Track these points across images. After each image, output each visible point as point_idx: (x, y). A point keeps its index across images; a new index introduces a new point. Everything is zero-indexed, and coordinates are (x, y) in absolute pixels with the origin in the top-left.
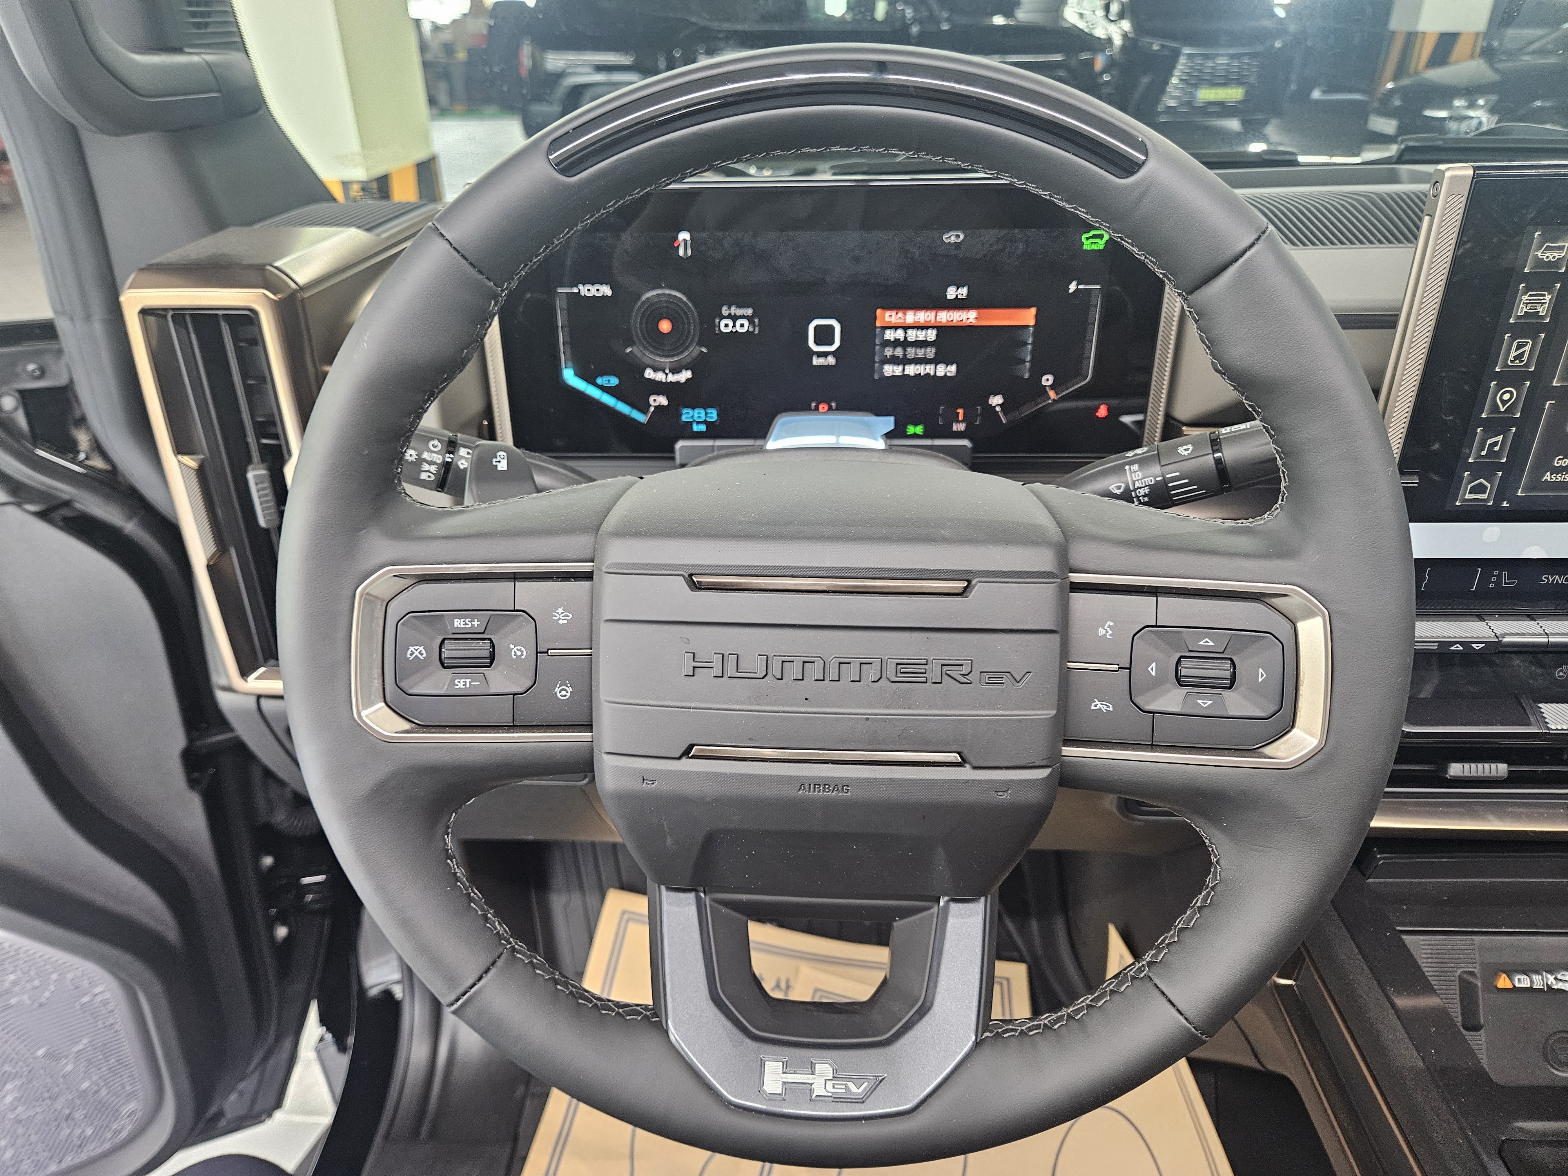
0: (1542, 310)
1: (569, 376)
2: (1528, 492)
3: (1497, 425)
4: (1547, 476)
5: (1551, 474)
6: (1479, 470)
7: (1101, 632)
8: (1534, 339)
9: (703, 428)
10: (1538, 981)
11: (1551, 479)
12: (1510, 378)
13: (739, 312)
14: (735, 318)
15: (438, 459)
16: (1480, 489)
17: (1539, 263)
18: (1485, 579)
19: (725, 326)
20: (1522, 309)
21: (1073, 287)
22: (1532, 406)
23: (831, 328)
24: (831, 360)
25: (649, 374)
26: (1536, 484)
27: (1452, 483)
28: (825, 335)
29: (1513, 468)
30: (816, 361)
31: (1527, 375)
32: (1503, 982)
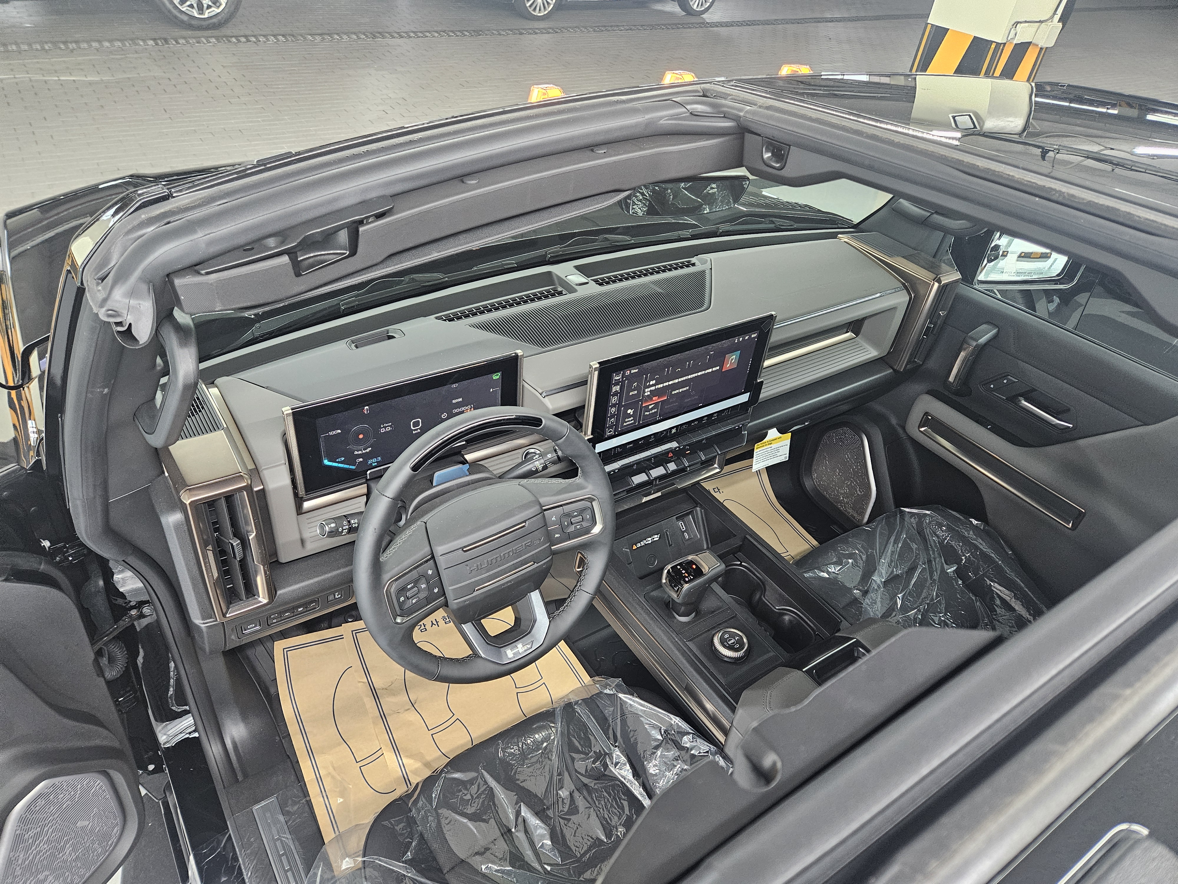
0: (618, 390)
1: (326, 462)
2: (621, 429)
3: (612, 416)
4: (625, 424)
6: (609, 427)
7: (553, 519)
8: (617, 396)
9: (376, 464)
10: (642, 544)
12: (614, 405)
13: (387, 425)
14: (385, 427)
15: (347, 527)
16: (611, 431)
17: (616, 380)
18: (615, 451)
19: (383, 430)
20: (614, 390)
21: (491, 390)
22: (619, 410)
23: (419, 421)
24: (419, 430)
25: (356, 453)
26: (622, 426)
27: (604, 432)
28: (416, 424)
29: (617, 425)
30: (414, 432)
31: (617, 404)
32: (635, 547)
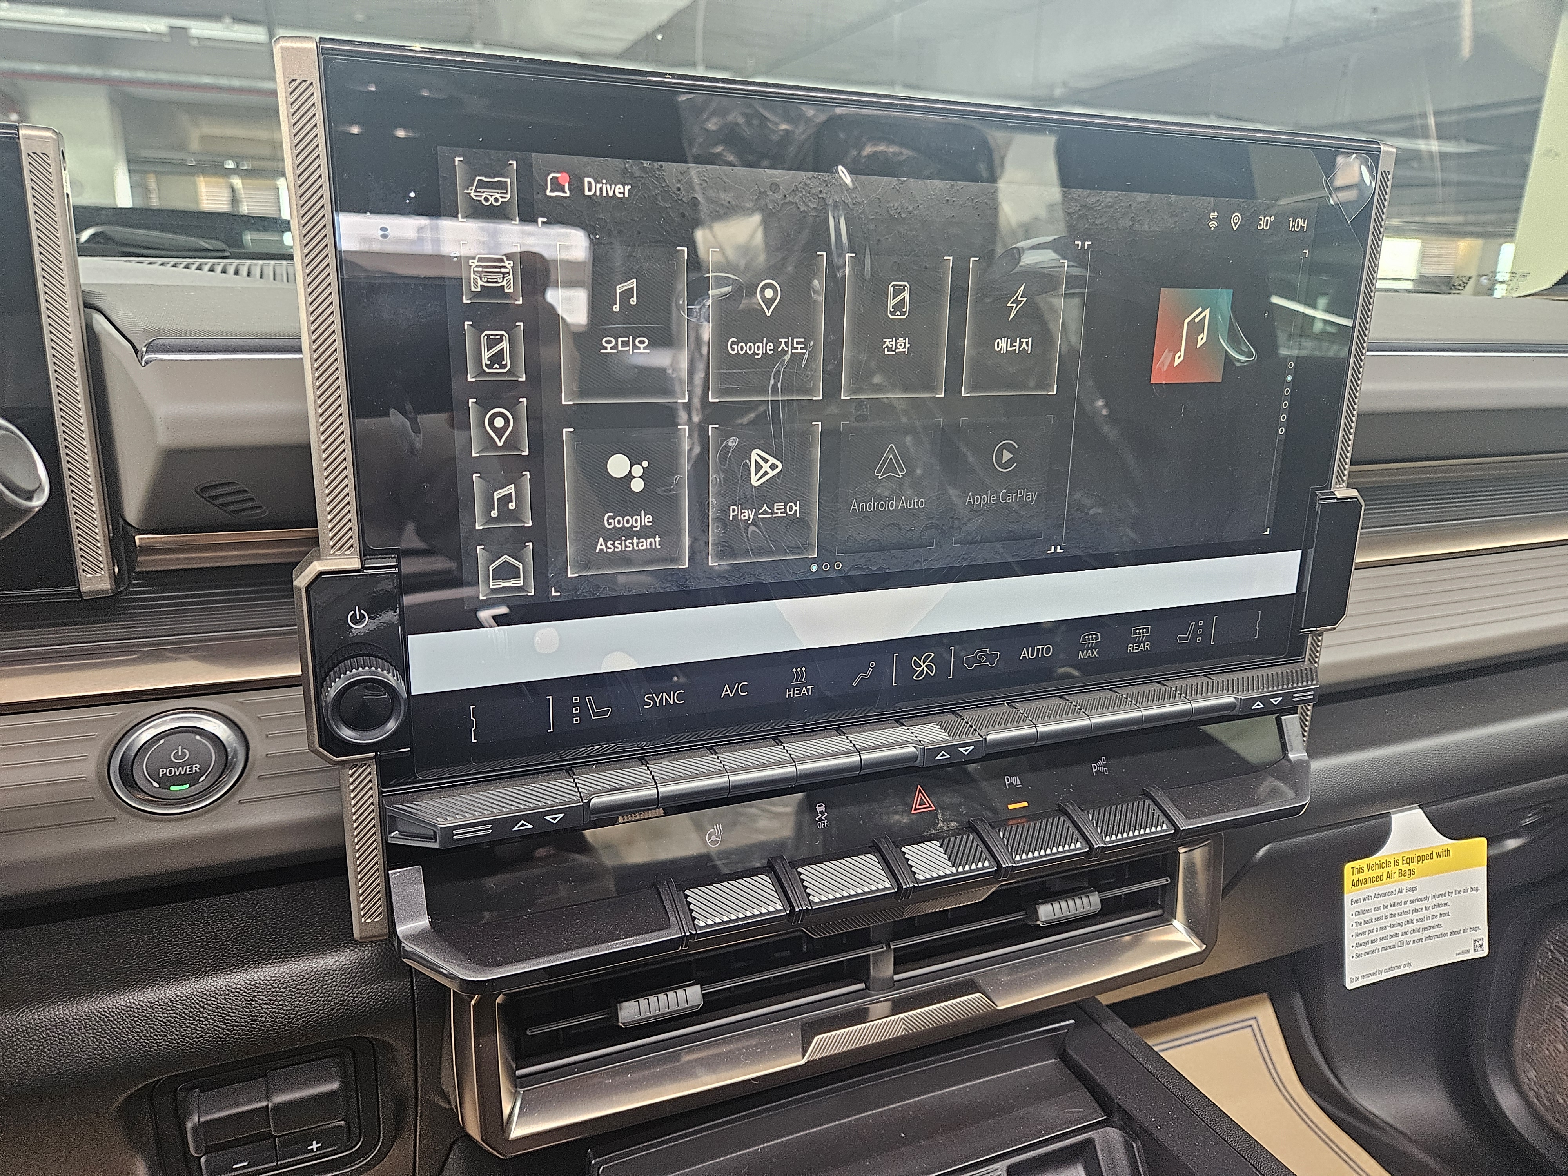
2: (581, 571)
3: (500, 468)
5: (606, 541)
6: (497, 541)
8: (510, 329)
11: (607, 548)
12: (495, 393)
16: (509, 571)
22: (542, 438)
26: (589, 558)
27: (463, 563)
29: (547, 536)
31: (519, 387)
